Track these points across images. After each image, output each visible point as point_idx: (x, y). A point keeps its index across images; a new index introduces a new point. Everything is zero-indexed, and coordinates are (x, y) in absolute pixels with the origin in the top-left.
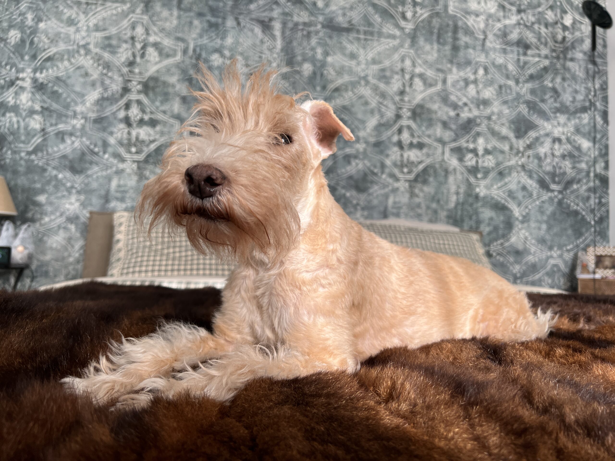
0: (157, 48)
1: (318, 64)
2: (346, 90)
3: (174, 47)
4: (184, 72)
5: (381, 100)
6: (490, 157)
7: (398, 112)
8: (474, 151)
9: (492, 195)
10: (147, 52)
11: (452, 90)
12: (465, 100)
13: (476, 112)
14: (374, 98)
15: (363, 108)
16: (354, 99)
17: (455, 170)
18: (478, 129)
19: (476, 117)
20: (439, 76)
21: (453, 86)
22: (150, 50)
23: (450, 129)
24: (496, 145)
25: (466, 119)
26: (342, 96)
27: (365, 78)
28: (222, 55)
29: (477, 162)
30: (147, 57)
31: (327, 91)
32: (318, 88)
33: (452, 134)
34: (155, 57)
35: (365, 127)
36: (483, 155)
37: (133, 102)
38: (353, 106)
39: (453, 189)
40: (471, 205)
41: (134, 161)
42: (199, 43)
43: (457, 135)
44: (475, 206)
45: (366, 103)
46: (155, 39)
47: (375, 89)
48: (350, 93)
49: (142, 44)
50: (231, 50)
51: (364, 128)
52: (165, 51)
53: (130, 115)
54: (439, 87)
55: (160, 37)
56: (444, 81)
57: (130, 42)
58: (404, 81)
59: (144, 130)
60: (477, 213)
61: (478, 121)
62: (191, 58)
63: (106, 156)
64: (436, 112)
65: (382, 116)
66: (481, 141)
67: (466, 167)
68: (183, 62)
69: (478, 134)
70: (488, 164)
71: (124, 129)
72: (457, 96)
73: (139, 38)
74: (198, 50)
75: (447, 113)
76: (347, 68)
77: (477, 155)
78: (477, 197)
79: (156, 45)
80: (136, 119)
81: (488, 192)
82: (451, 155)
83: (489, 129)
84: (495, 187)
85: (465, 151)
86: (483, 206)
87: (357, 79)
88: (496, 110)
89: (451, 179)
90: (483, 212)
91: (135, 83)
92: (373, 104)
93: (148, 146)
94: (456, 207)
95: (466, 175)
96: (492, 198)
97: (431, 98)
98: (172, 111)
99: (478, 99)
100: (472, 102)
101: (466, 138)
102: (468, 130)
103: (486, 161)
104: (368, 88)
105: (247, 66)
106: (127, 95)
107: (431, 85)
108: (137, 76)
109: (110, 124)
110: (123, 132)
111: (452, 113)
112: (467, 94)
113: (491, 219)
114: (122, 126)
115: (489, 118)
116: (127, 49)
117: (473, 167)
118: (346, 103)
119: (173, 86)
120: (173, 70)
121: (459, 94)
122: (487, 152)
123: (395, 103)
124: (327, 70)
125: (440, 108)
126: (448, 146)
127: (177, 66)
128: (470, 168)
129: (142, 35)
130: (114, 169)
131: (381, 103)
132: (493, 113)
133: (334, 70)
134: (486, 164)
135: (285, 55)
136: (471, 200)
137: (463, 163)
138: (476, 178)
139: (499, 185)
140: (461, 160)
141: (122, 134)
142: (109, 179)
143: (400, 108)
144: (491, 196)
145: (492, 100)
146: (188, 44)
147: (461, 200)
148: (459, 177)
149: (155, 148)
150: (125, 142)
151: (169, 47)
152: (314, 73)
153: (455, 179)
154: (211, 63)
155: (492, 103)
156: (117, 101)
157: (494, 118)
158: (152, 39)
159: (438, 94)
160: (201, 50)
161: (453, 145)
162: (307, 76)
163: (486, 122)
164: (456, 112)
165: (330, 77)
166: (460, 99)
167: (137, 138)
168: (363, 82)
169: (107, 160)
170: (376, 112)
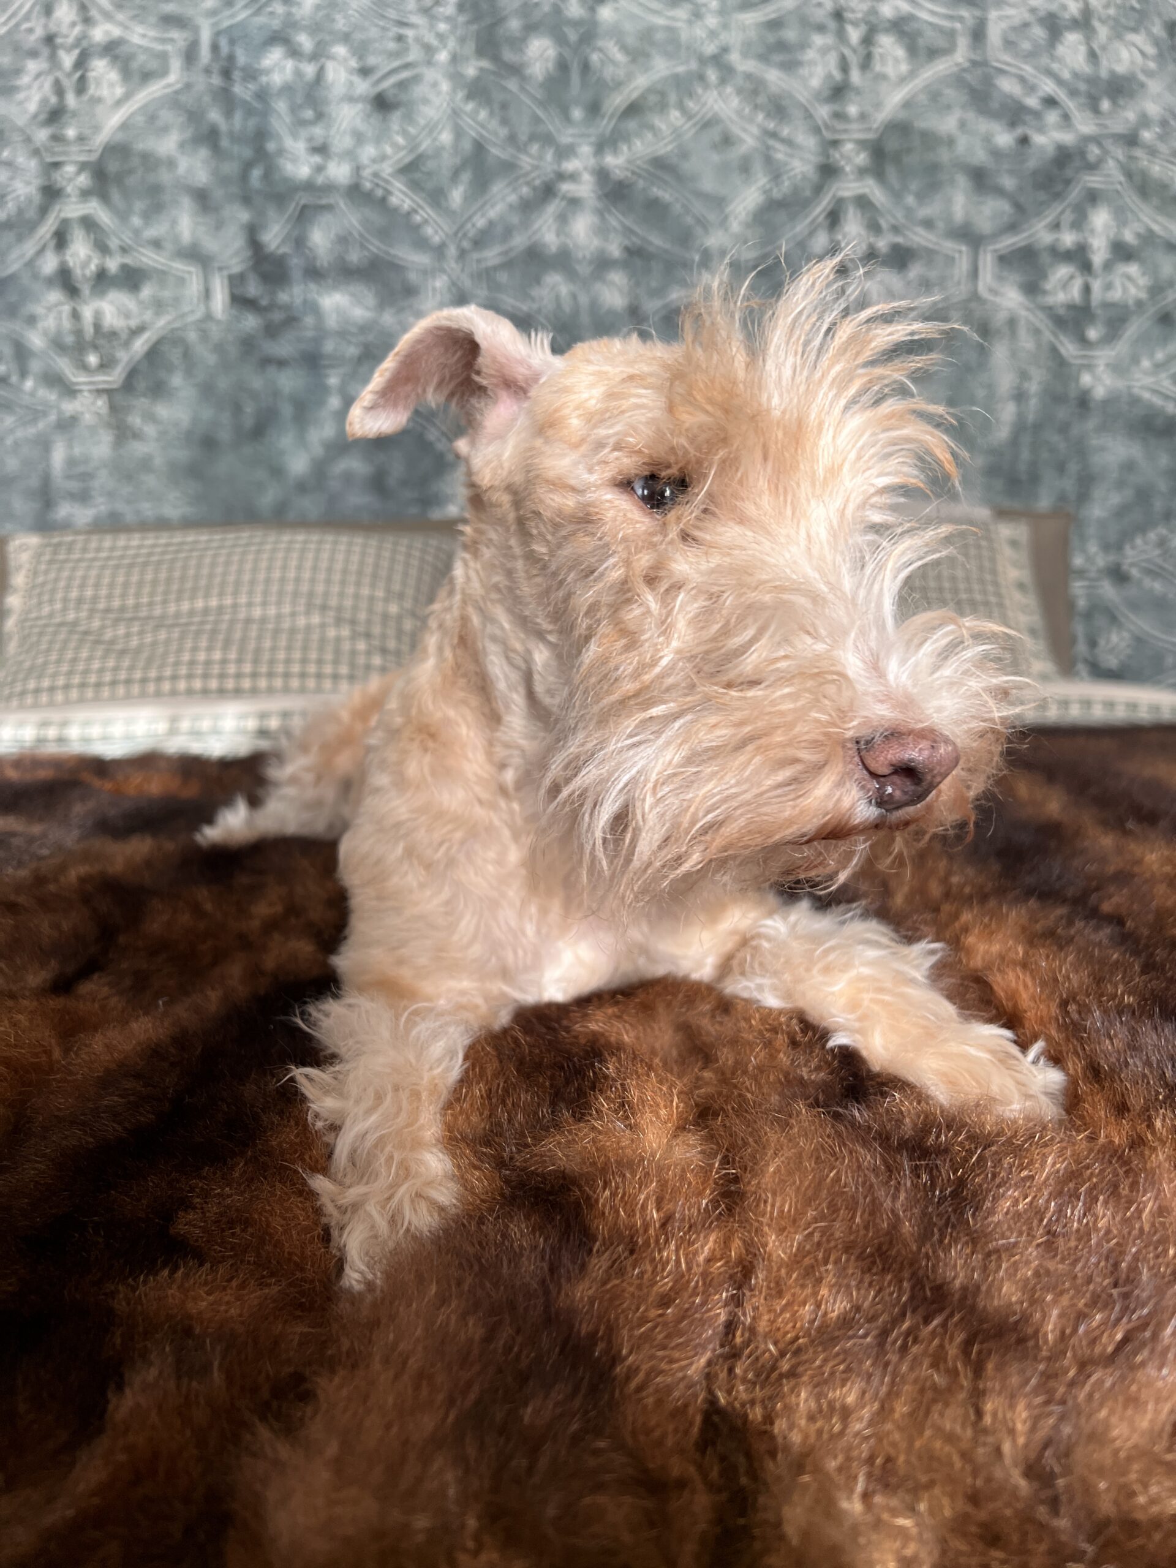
0: (115, 58)
1: (573, 36)
2: (663, 107)
3: (159, 47)
4: (194, 116)
5: (771, 125)
6: (1133, 269)
7: (828, 157)
8: (1080, 257)
9: (1136, 391)
10: (91, 75)
11: (1007, 58)
12: (1049, 87)
13: (1085, 125)
14: (751, 120)
15: (716, 158)
16: (689, 130)
17: (1012, 322)
18: (1093, 180)
19: (1087, 139)
20: (961, 19)
21: (1009, 44)
22: (100, 66)
23: (999, 191)
24: (1156, 228)
25: (1051, 151)
26: (652, 128)
27: (718, 60)
28: (294, 52)
29: (1087, 289)
30: (92, 90)
31: (603, 117)
32: (577, 114)
33: (1004, 206)
34: (111, 85)
35: (726, 218)
36: (1108, 266)
37: (76, 226)
38: (684, 154)
39: (1006, 381)
40: (1064, 429)
41: (99, 392)
42: (226, 24)
43: (1019, 207)
44: (1075, 431)
45: (727, 140)
46: (107, 33)
47: (753, 89)
48: (675, 115)
49: (76, 52)
50: (315, 29)
51: (723, 223)
52: (135, 65)
53: (71, 264)
54: (961, 54)
55: (121, 24)
56: (978, 34)
57: (45, 52)
58: (847, 52)
59: (112, 303)
60: (1081, 450)
61: (1094, 151)
62: (208, 71)
63: (29, 384)
64: (951, 142)
65: (776, 176)
66: (1101, 219)
67: (1050, 308)
68: (188, 86)
69: (1093, 197)
70: (1125, 290)
71: (59, 304)
72: (1022, 80)
73: (67, 36)
74: (224, 43)
75: (987, 139)
76: (659, 36)
77: (1086, 267)
78: (1084, 401)
79: (112, 49)
80: (88, 273)
81: (1120, 384)
82: (1000, 278)
83: (1129, 175)
84: (1146, 363)
85: (1045, 258)
86: (1102, 428)
87: (694, 65)
88: (1153, 109)
89: (1000, 353)
90: (1103, 449)
91: (70, 169)
92: (748, 140)
93: (127, 344)
94: (1014, 441)
95: (1048, 336)
96: (1135, 401)
97: (934, 95)
98: (176, 239)
99: (1092, 80)
100: (1073, 93)
101: (1050, 216)
102: (1059, 187)
103: (1118, 283)
104: (729, 90)
105: (365, 72)
106: (57, 207)
107: (933, 53)
108: (74, 148)
109: (26, 296)
110: (60, 313)
111: (1004, 139)
112: (1055, 66)
113: (1129, 466)
114: (55, 296)
115: (1131, 140)
116: (38, 76)
117: (1071, 307)
118: (664, 148)
119: (171, 163)
120: (167, 116)
121: (1028, 69)
122: (1121, 252)
123: (817, 130)
124: (600, 50)
125: (962, 125)
126: (991, 248)
127: (173, 101)
128: (1062, 312)
129: (73, 24)
130: (53, 417)
131: (774, 135)
132: (1144, 121)
133: (624, 48)
134: (1116, 295)
135: (469, 22)
136: (1062, 413)
137: (1041, 300)
138: (1083, 341)
139: (1160, 356)
140: (1032, 289)
141: (59, 318)
142: (44, 445)
143: (835, 143)
144: (1131, 395)
145: (1142, 77)
146: (196, 30)
147: (1031, 417)
148: (1026, 343)
149: (146, 348)
150: (69, 339)
151: (146, 50)
152: (563, 66)
153: (1014, 354)
154: (264, 79)
155: (1142, 85)
156: (32, 226)
157: (1147, 135)
158: (99, 34)
159: (958, 80)
160: (232, 42)
161: (1008, 242)
162: (540, 78)
163: (1119, 152)
164: (1020, 131)
165: (609, 72)
166: (1031, 88)
167: (97, 326)
168: (712, 75)
169: (32, 394)
170: (758, 167)
